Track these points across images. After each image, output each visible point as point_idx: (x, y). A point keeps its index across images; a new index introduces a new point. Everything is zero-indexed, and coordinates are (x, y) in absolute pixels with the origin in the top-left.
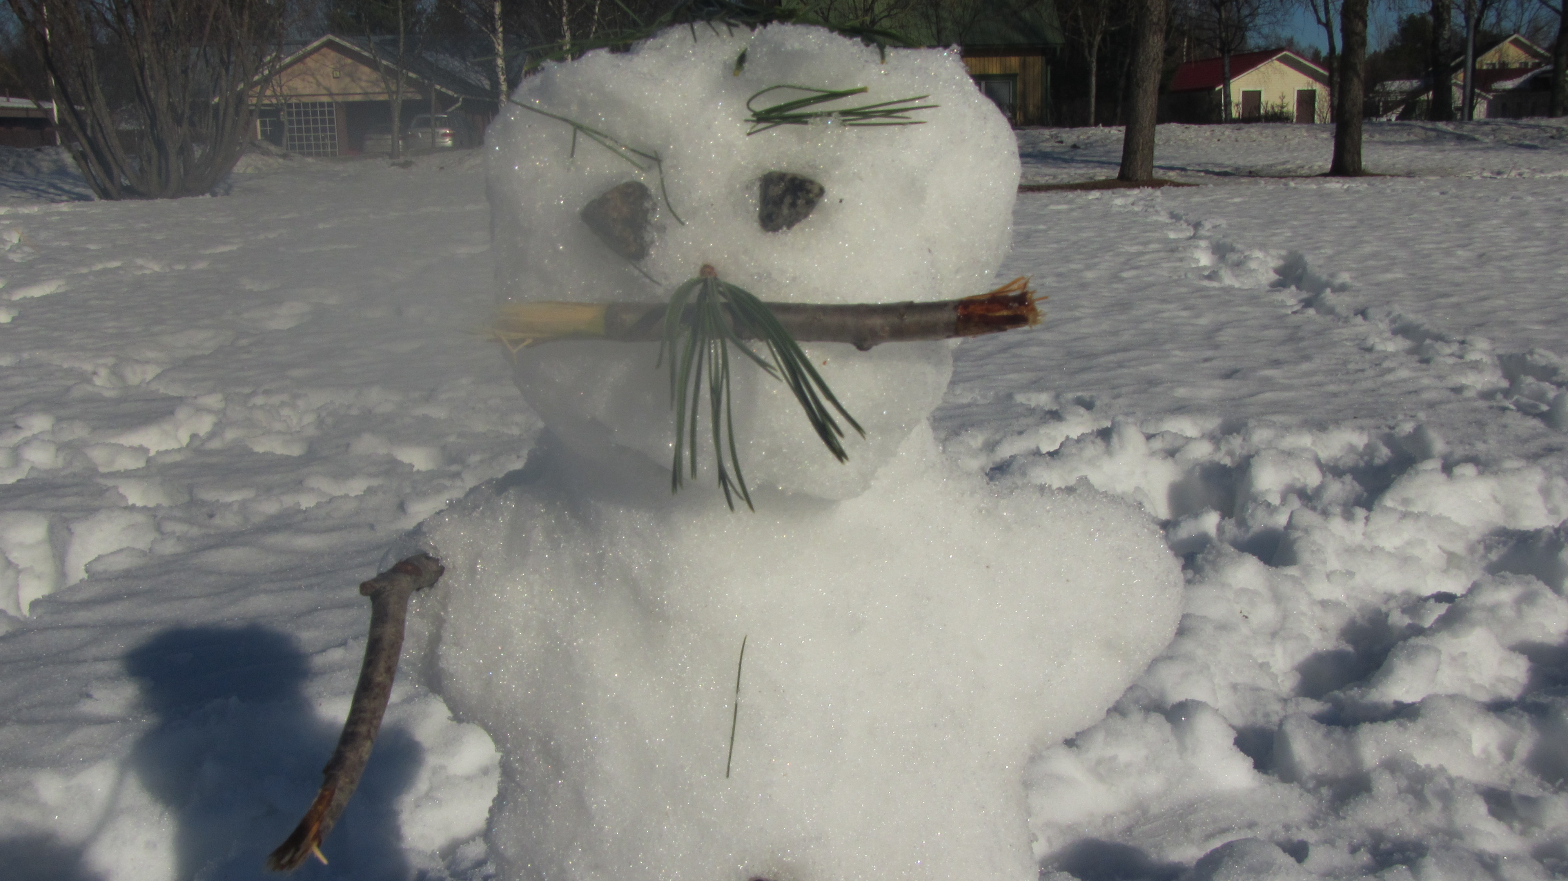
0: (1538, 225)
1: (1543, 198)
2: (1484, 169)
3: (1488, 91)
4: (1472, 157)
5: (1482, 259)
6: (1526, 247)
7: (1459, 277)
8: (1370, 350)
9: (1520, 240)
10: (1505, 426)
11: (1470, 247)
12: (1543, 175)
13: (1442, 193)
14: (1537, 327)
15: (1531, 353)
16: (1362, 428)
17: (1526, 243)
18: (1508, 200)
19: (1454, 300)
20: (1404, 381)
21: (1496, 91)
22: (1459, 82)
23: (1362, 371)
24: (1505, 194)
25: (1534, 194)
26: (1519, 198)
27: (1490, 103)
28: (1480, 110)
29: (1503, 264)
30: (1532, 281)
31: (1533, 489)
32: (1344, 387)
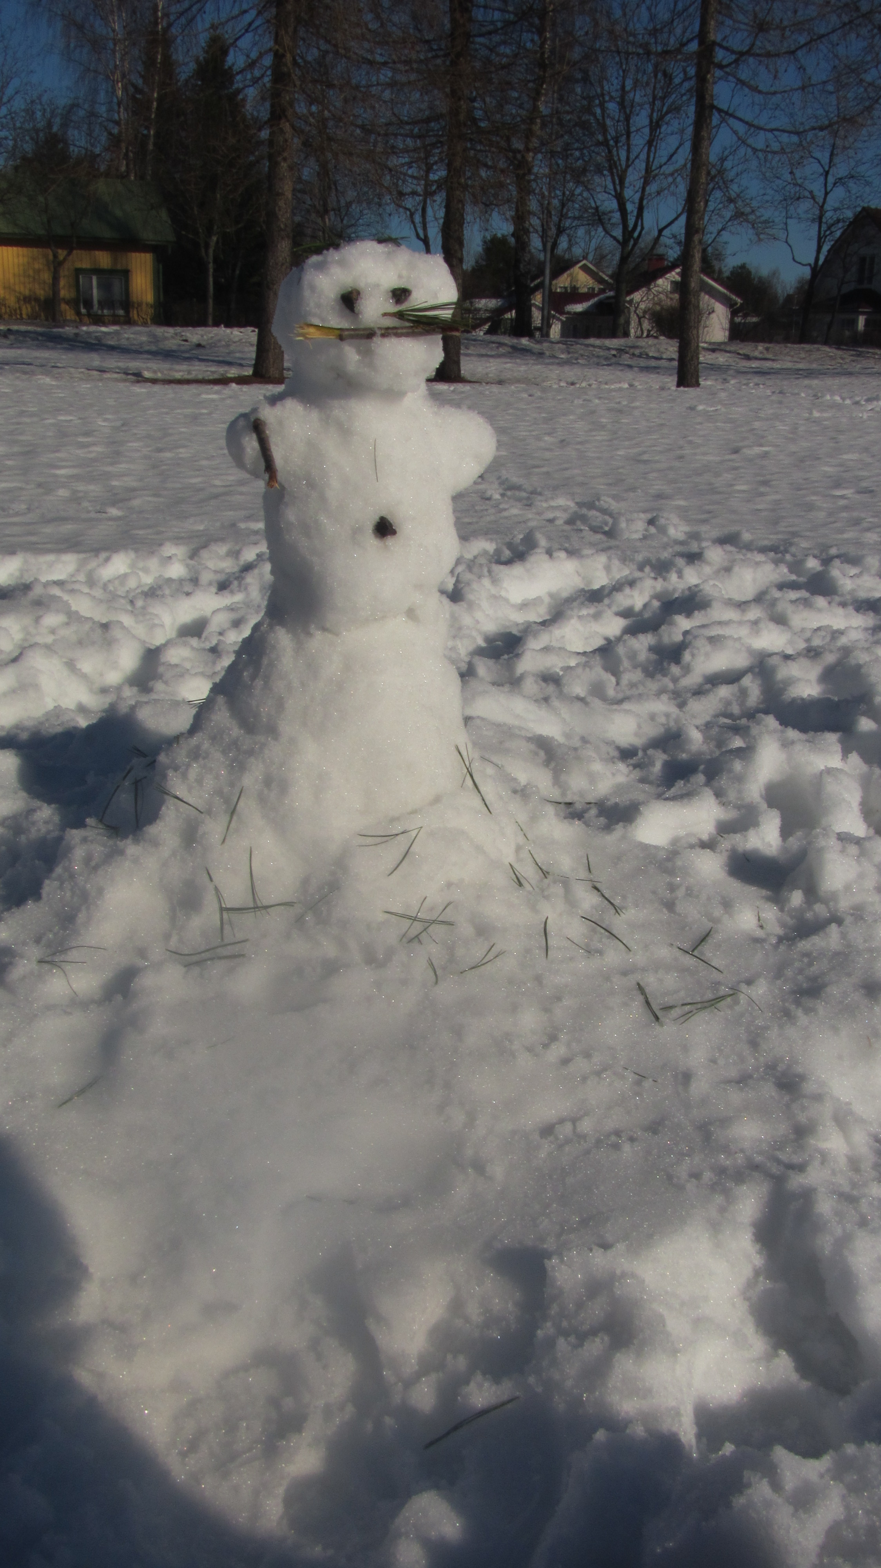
0: (604, 420)
1: (606, 401)
2: (560, 380)
3: (562, 313)
4: (550, 370)
5: (563, 443)
6: (595, 436)
7: (548, 455)
8: (489, 499)
9: (591, 430)
10: (583, 538)
11: (554, 435)
12: (607, 387)
13: (530, 396)
14: (602, 487)
15: (599, 500)
16: (491, 540)
17: (594, 433)
18: (581, 402)
19: (544, 470)
20: (515, 516)
21: (569, 313)
22: (537, 303)
23: (487, 510)
24: (579, 398)
25: (600, 398)
26: (589, 401)
27: (563, 323)
28: (556, 330)
29: (578, 447)
30: (599, 458)
31: (600, 566)
32: (475, 520)
